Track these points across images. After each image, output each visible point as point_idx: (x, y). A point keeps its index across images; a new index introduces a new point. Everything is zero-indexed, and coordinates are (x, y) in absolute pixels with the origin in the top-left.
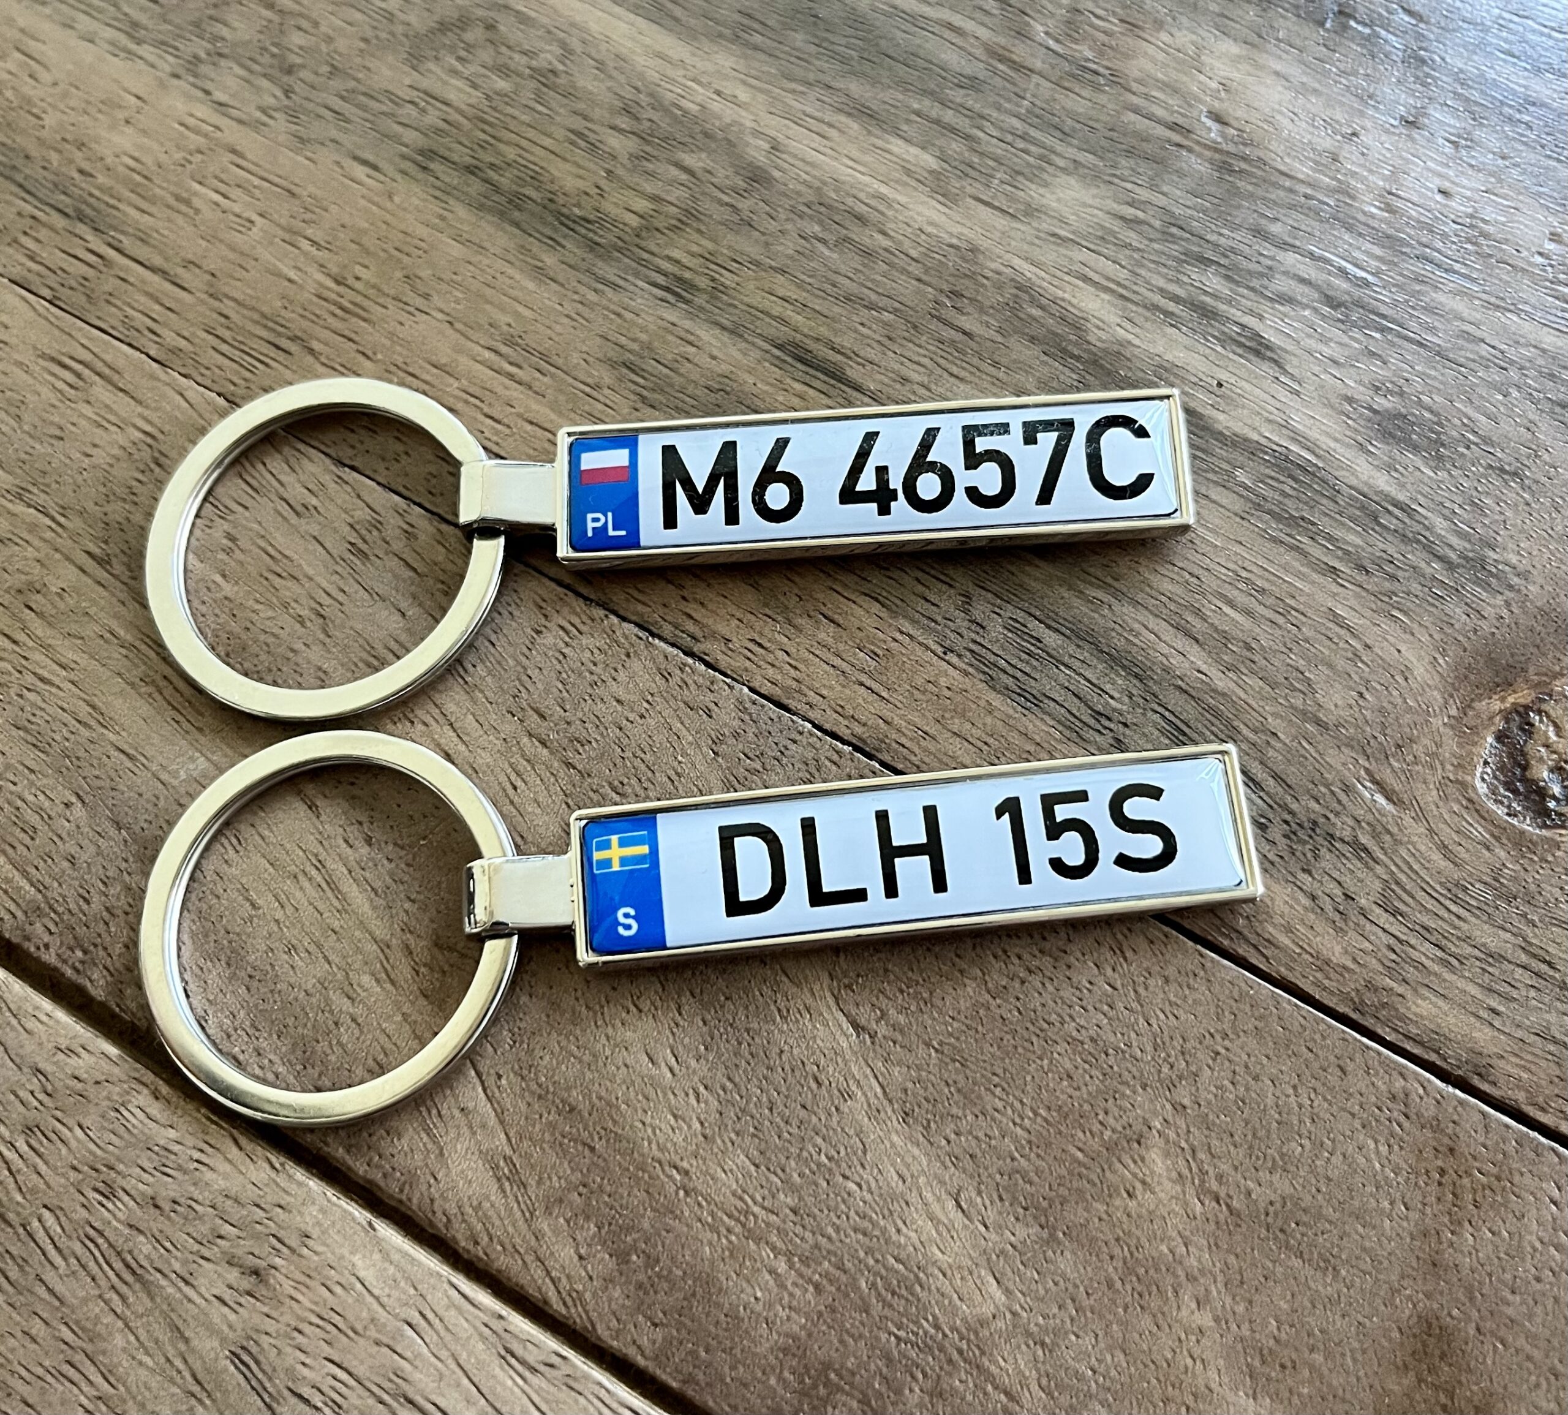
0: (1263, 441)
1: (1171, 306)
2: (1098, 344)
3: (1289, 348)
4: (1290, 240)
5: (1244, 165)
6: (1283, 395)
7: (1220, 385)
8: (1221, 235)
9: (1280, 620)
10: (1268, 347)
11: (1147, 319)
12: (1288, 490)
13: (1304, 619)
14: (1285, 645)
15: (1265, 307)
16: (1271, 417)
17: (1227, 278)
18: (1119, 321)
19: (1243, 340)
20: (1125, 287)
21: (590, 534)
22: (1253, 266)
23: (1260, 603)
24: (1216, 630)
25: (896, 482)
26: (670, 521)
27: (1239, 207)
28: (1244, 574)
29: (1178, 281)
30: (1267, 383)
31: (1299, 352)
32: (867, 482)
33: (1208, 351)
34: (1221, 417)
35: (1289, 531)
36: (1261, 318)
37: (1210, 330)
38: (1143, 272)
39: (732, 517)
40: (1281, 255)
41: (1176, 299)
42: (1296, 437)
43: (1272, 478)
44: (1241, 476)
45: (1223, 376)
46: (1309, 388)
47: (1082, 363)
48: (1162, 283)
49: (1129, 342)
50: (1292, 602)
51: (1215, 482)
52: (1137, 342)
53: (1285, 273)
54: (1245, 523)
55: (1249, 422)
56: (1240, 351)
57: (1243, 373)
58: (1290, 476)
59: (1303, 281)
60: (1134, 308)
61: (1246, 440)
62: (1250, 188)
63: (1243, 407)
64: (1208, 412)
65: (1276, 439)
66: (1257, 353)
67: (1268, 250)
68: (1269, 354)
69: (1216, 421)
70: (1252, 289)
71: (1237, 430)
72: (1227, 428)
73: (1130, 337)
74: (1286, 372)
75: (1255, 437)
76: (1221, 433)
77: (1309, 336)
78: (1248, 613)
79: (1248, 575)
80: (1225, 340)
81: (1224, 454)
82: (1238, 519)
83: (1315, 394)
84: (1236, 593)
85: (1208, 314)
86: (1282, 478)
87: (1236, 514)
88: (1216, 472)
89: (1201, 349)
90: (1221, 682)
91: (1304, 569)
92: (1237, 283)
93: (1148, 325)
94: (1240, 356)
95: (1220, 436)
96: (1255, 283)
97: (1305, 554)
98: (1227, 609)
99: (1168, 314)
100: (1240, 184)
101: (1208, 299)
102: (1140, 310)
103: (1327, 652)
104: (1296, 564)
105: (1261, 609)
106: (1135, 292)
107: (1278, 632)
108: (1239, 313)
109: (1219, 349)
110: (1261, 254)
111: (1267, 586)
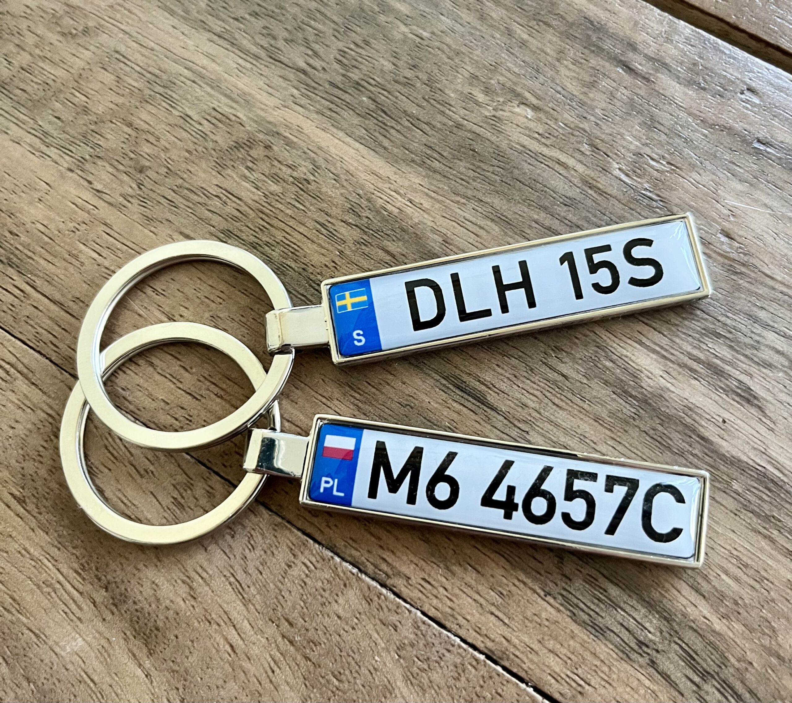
0: (751, 463)
1: (695, 366)
2: (648, 388)
3: (769, 398)
4: (771, 323)
5: (743, 269)
6: (763, 430)
7: (724, 422)
8: (728, 317)
9: (757, 586)
10: (755, 397)
11: (680, 373)
12: (764, 497)
13: (772, 586)
14: (759, 603)
15: (754, 369)
16: (756, 446)
17: (731, 347)
18: (661, 373)
19: (739, 391)
20: (666, 350)
21: (322, 490)
22: (748, 341)
23: (745, 573)
24: (717, 590)
25: (519, 499)
26: (373, 493)
27: (740, 298)
28: (735, 553)
29: (699, 348)
30: (753, 423)
31: (775, 402)
32: (500, 495)
33: (717, 398)
34: (724, 443)
35: (765, 525)
36: (751, 376)
37: (719, 383)
38: (677, 340)
39: (412, 499)
40: (765, 333)
41: (698, 360)
42: (771, 461)
43: (755, 488)
44: (736, 486)
45: (727, 416)
46: (780, 427)
47: (637, 401)
48: (689, 348)
49: (668, 389)
50: (765, 574)
51: (719, 489)
52: (672, 388)
53: (767, 346)
54: (737, 518)
55: (742, 448)
56: (737, 399)
57: (738, 414)
58: (766, 488)
59: (778, 352)
60: (671, 365)
61: (739, 461)
62: (746, 285)
63: (739, 438)
64: (716, 439)
65: (759, 461)
66: (748, 401)
67: (758, 329)
68: (756, 402)
69: (721, 446)
70: (746, 356)
71: (734, 453)
72: (728, 451)
73: (669, 385)
74: (765, 415)
75: (745, 458)
76: (724, 455)
77: (782, 391)
78: (737, 580)
79: (738, 554)
80: (728, 391)
81: (726, 469)
82: (733, 515)
83: (783, 432)
84: (730, 565)
85: (718, 372)
86: (761, 488)
87: (731, 511)
88: (720, 482)
89: (713, 396)
90: (718, 625)
91: (773, 552)
92: (737, 351)
93: (679, 377)
94: (738, 402)
95: (723, 457)
96: (748, 352)
97: (773, 541)
98: (724, 576)
99: (691, 370)
100: (741, 282)
101: (718, 362)
102: (675, 367)
103: (786, 610)
104: (768, 548)
105: (745, 578)
106: (672, 354)
107: (755, 594)
108: (738, 373)
109: (724, 396)
110: (752, 332)
111: (749, 562)
